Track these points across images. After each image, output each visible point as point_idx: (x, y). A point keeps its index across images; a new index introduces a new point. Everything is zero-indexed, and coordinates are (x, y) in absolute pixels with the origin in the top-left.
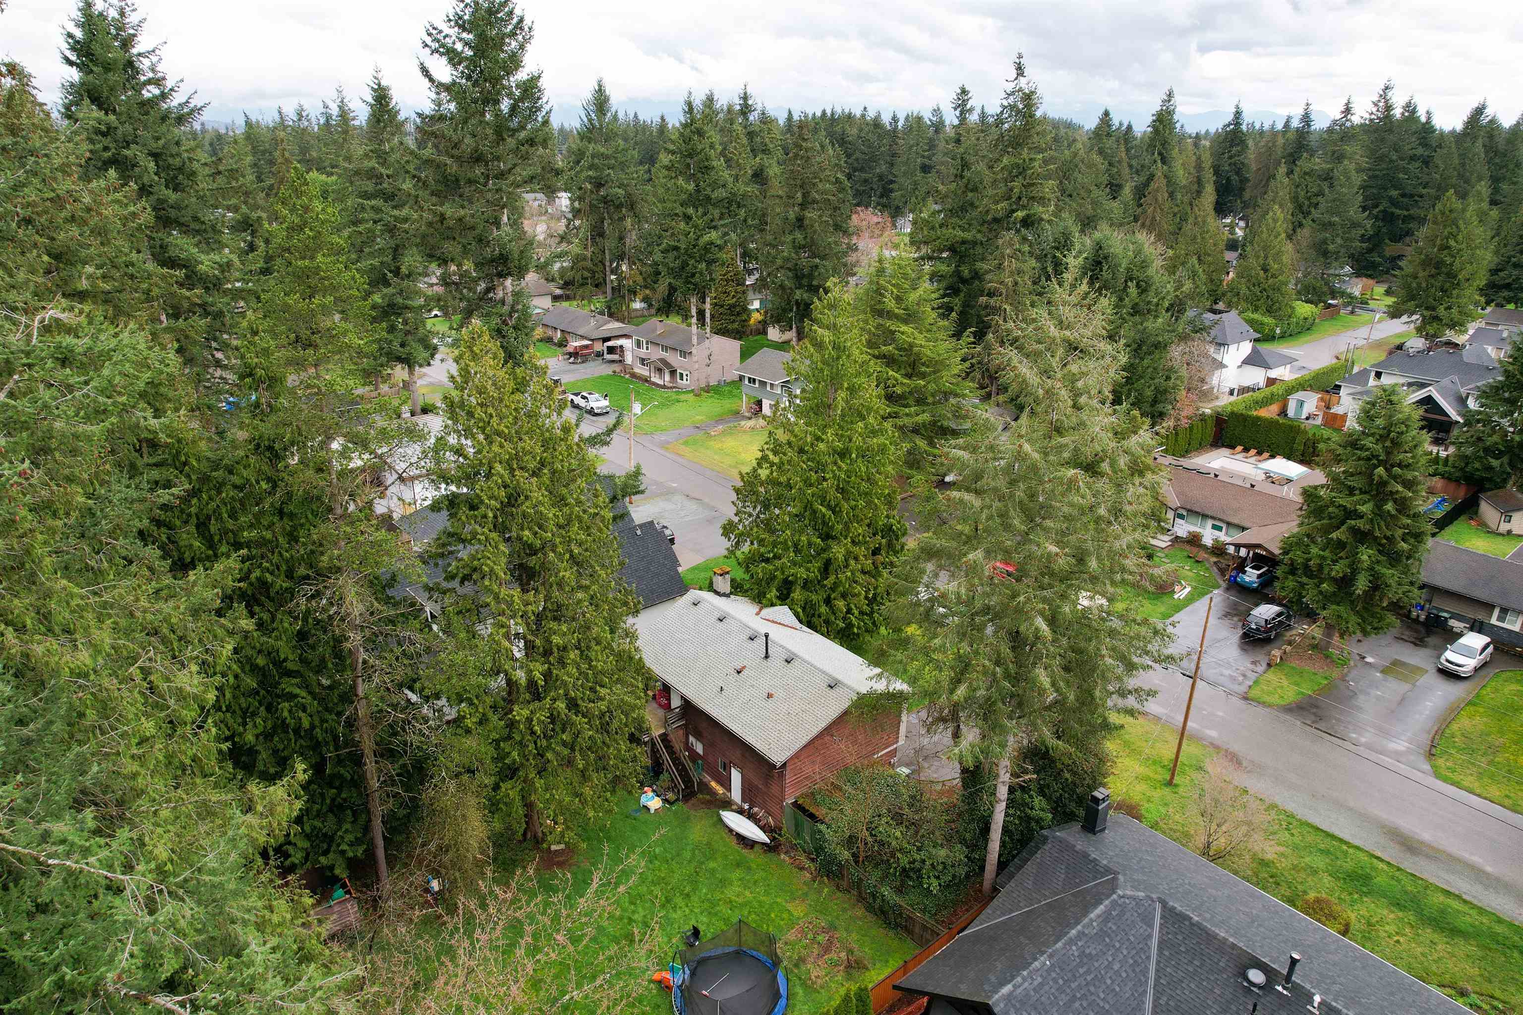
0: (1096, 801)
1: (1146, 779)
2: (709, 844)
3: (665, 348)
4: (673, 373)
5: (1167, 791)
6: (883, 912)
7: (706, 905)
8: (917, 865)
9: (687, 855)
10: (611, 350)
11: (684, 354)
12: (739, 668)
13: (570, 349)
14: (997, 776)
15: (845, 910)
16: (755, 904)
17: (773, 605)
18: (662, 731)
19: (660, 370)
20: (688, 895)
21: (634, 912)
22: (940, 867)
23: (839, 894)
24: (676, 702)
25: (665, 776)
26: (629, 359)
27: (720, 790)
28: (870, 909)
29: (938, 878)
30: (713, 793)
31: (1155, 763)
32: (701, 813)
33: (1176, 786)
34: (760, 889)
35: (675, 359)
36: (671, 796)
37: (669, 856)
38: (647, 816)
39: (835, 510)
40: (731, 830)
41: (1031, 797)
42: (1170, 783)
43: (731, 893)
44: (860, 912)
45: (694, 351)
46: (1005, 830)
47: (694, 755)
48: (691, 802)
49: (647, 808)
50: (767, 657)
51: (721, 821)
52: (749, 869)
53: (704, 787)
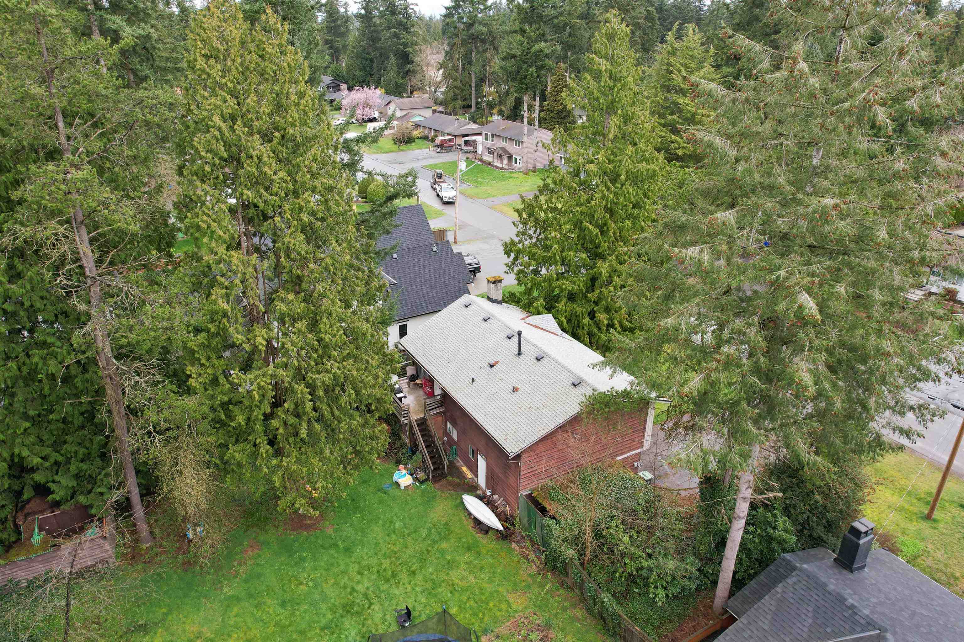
0: (857, 533)
1: (900, 510)
2: (446, 524)
3: (506, 139)
4: (510, 158)
5: (924, 525)
6: (602, 618)
7: (429, 585)
8: (644, 573)
9: (424, 532)
10: (467, 143)
11: (519, 143)
12: (492, 362)
13: (438, 141)
14: (737, 491)
15: (565, 609)
16: (477, 591)
17: (539, 313)
18: (422, 416)
19: (500, 157)
20: (414, 573)
21: (358, 582)
22: (669, 578)
23: (562, 591)
24: (437, 392)
25: (417, 457)
26: (480, 149)
27: (469, 475)
28: (590, 611)
29: (665, 588)
30: (462, 476)
31: (909, 494)
32: (446, 495)
33: (935, 521)
34: (485, 576)
35: (512, 148)
36: (422, 475)
37: (406, 531)
38: (396, 492)
39: (603, 229)
40: (470, 514)
41: (775, 516)
42: (928, 517)
43: (455, 575)
44: (579, 613)
45: (525, 139)
46: (743, 547)
47: (451, 442)
48: (441, 483)
49: (397, 484)
50: (519, 354)
51: (462, 503)
52: (479, 553)
53: (454, 470)
